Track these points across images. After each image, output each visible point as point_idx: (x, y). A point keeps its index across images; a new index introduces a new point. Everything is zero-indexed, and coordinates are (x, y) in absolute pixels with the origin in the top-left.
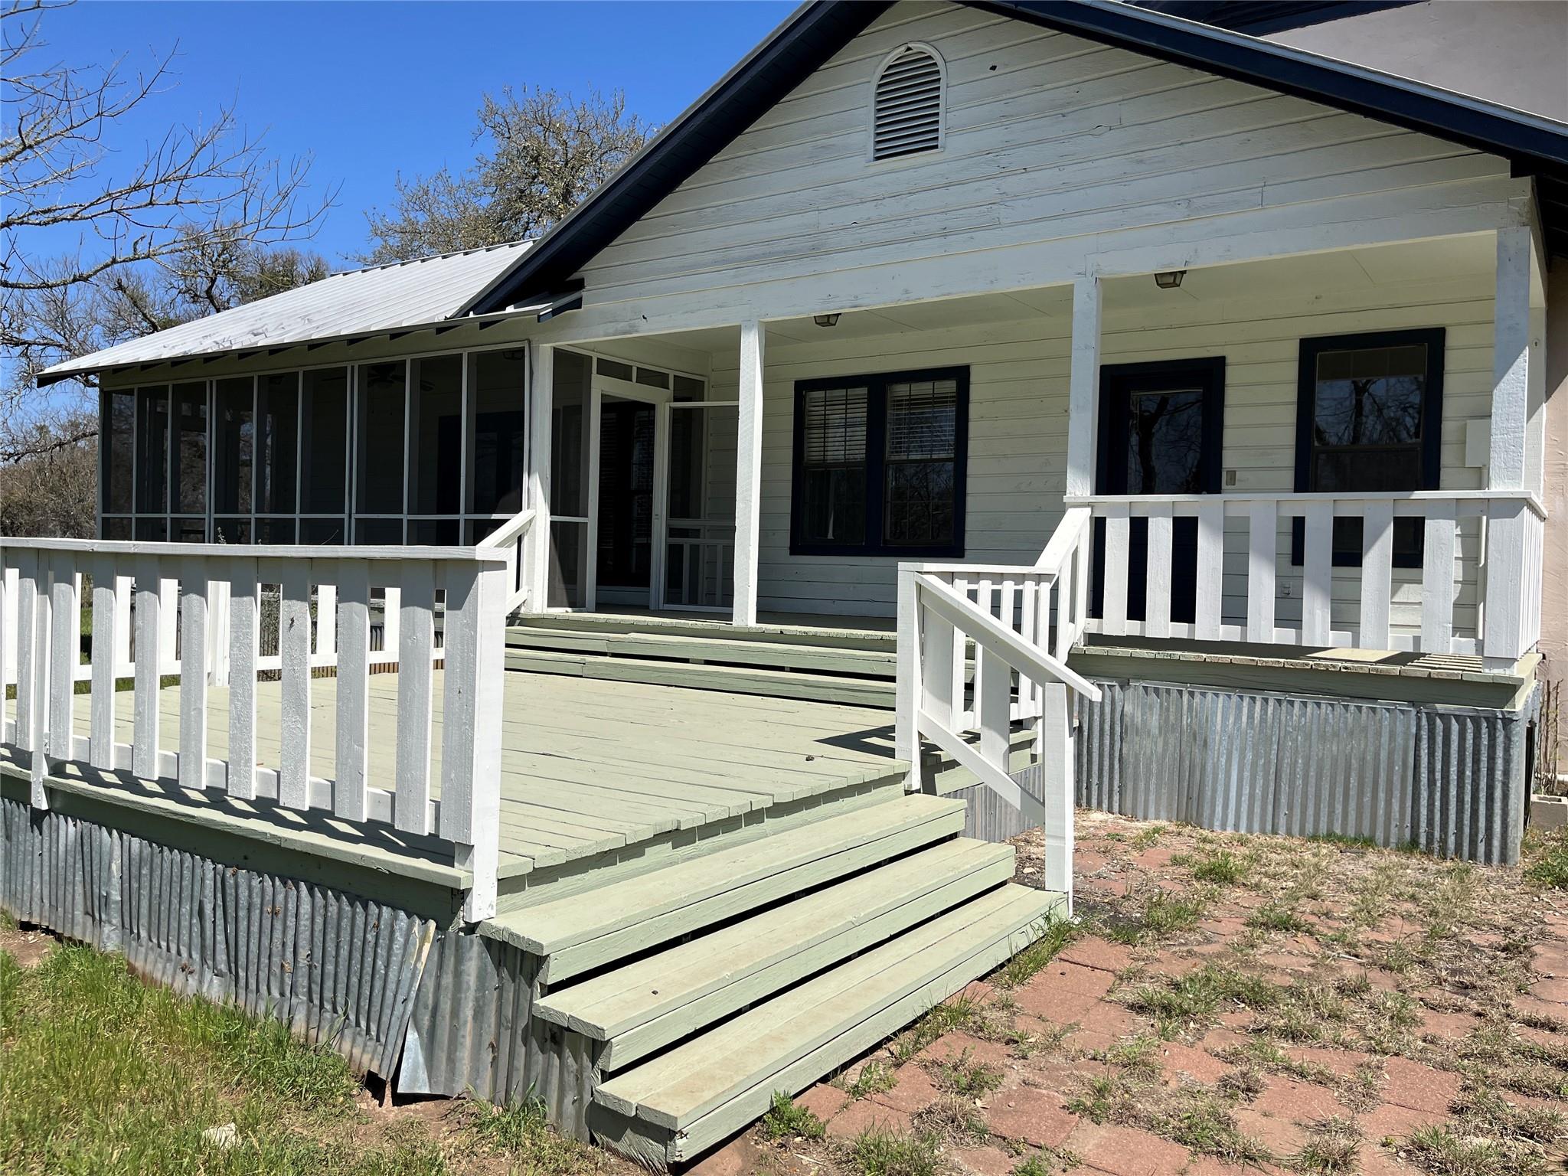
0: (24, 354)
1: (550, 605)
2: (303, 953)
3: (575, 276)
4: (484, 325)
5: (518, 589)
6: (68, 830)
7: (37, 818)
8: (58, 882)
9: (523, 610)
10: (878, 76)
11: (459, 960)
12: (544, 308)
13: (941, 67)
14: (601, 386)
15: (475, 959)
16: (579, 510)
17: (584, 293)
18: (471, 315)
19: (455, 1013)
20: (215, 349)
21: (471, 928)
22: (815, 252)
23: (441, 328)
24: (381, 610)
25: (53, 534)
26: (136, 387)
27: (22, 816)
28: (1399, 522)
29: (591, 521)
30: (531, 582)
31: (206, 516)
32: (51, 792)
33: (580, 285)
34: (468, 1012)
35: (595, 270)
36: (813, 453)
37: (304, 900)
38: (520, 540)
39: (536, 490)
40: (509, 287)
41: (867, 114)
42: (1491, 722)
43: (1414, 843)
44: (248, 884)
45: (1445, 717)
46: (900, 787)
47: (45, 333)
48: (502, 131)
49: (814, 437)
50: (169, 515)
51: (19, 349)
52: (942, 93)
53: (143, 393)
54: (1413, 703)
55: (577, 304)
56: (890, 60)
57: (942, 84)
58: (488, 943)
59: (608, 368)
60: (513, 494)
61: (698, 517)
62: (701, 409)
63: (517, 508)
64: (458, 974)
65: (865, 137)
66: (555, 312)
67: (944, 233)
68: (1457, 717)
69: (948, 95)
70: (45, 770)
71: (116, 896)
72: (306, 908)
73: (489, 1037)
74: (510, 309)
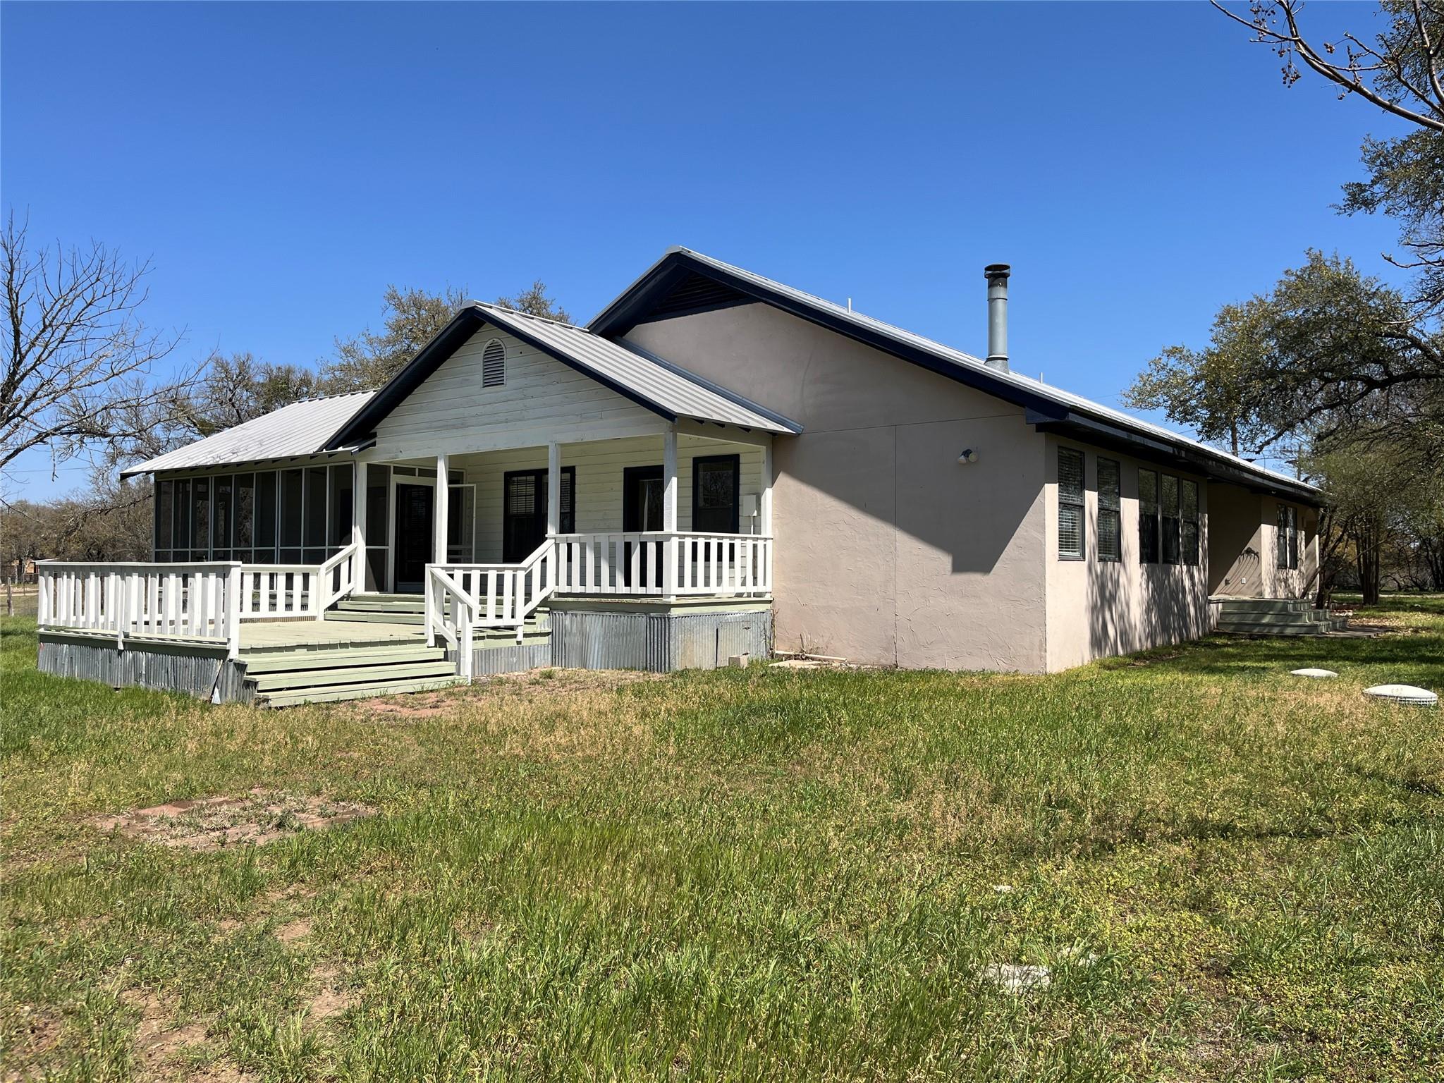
0: (111, 442)
1: (366, 590)
2: (193, 676)
3: (373, 431)
4: (330, 455)
5: (349, 581)
6: (130, 655)
7: (120, 653)
8: (126, 672)
9: (352, 593)
10: (484, 350)
11: (228, 669)
12: (354, 449)
13: (504, 350)
14: (395, 480)
15: (231, 668)
16: (384, 542)
17: (377, 439)
18: (324, 451)
19: (227, 683)
20: (211, 463)
21: (231, 660)
22: (464, 426)
23: (312, 457)
24: (292, 596)
25: (131, 560)
26: (174, 479)
27: (115, 653)
28: (641, 543)
29: (391, 548)
30: (355, 579)
31: (209, 549)
32: (124, 643)
33: (375, 435)
34: (230, 683)
35: (382, 428)
36: (513, 510)
37: (193, 662)
38: (350, 558)
39: (358, 535)
40: (341, 437)
41: (480, 367)
42: (665, 618)
43: (646, 668)
44: (180, 660)
45: (653, 618)
46: (426, 645)
47: (125, 428)
48: (399, 306)
49: (513, 501)
50: (190, 550)
51: (108, 439)
52: (505, 360)
53: (177, 482)
54: (645, 614)
55: (374, 444)
56: (488, 344)
57: (505, 357)
58: (235, 664)
59: (399, 470)
60: (348, 537)
61: (461, 544)
62: (462, 488)
63: (349, 542)
64: (227, 672)
65: (479, 378)
66: (360, 450)
67: (507, 421)
68: (657, 618)
69: (507, 362)
70: (123, 636)
71: (144, 673)
72: (194, 663)
73: (235, 689)
74: (340, 449)
